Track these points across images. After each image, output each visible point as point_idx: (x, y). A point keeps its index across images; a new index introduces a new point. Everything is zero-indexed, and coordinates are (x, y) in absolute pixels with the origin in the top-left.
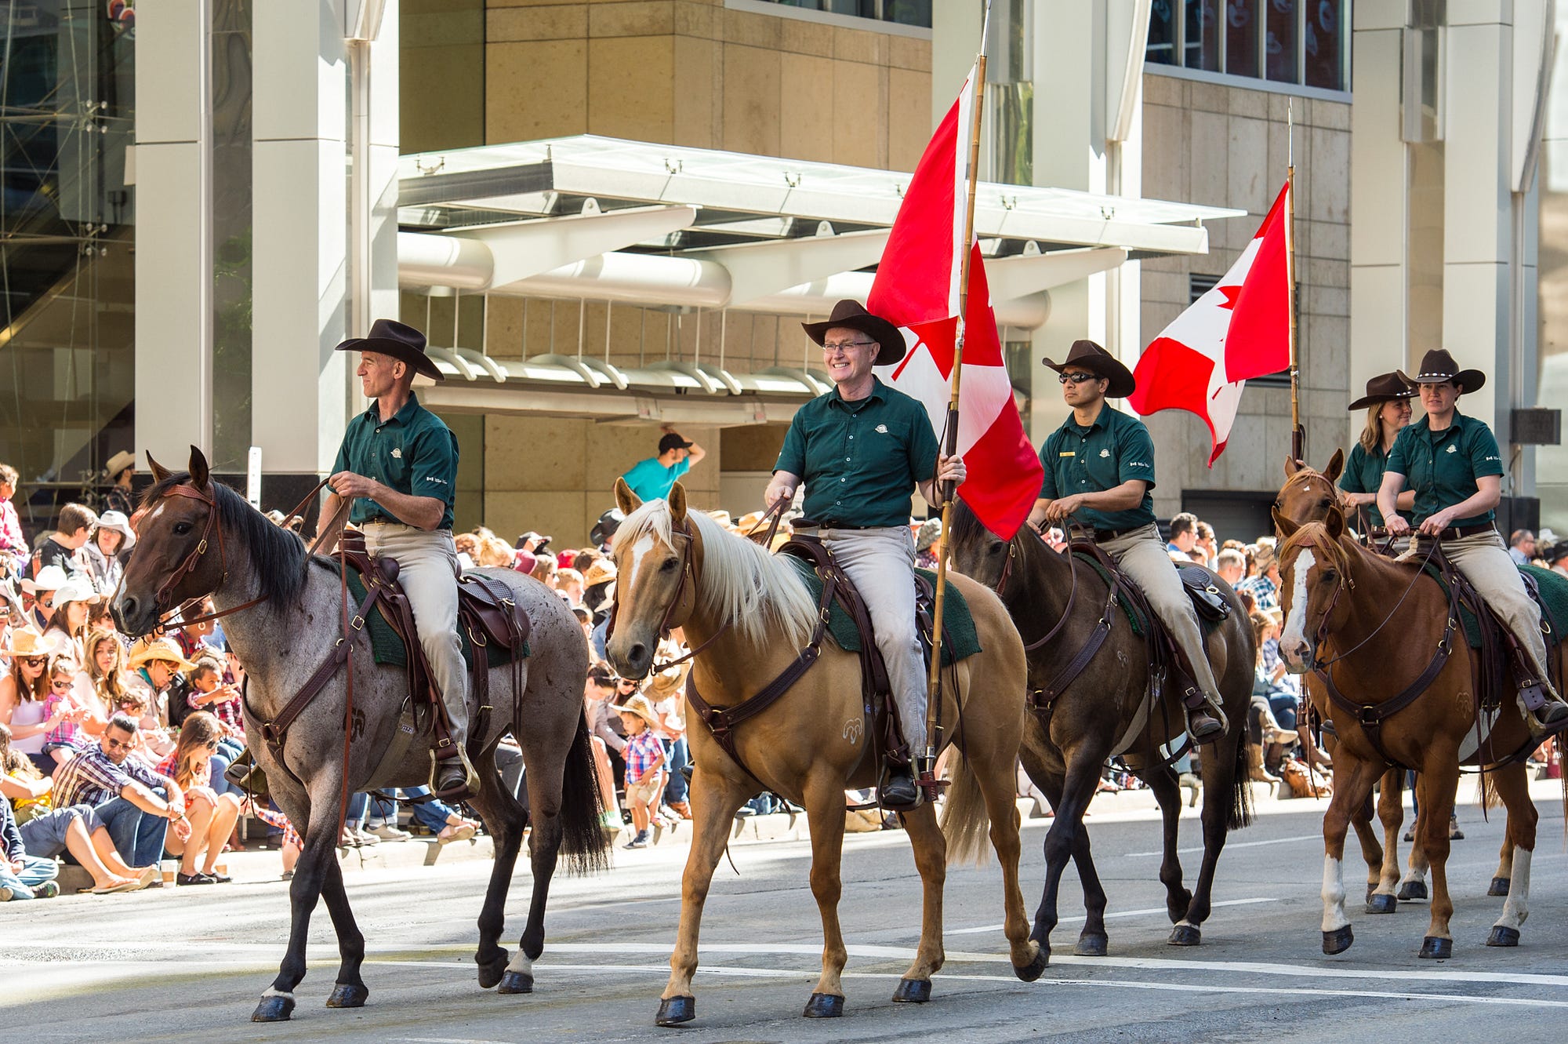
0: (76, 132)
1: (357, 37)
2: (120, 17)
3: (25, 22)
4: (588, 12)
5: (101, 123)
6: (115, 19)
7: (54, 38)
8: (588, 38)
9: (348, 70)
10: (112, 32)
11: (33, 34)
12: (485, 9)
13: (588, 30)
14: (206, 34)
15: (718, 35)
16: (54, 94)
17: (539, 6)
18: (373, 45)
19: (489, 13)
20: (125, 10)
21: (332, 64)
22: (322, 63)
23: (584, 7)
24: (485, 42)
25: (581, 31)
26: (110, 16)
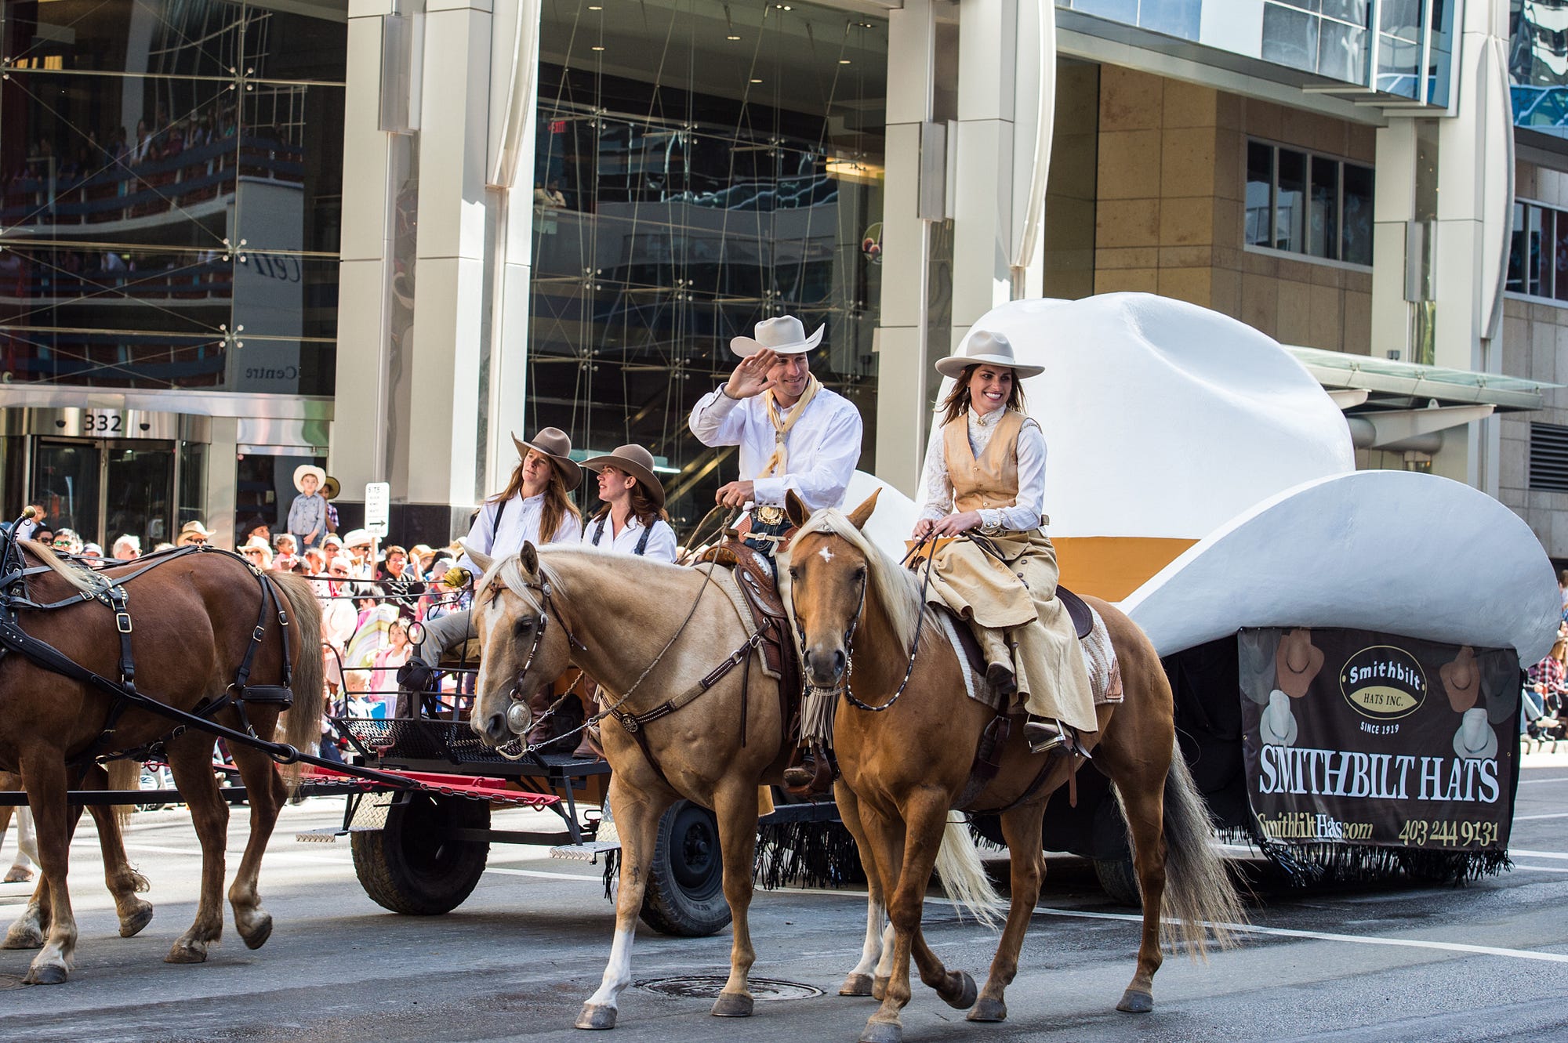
0: (843, 319)
1: (1018, 265)
2: (870, 250)
3: (813, 253)
4: (1158, 251)
5: (858, 314)
6: (867, 251)
7: (830, 263)
8: (1158, 268)
9: (1012, 285)
10: (865, 260)
11: (819, 260)
12: (1095, 249)
13: (1158, 263)
14: (926, 261)
15: (1240, 268)
16: (830, 297)
17: (1128, 247)
18: (1027, 269)
19: (1097, 252)
20: (873, 246)
21: (1001, 281)
22: (995, 281)
23: (1156, 249)
24: (1094, 269)
25: (1154, 263)
26: (864, 249)
